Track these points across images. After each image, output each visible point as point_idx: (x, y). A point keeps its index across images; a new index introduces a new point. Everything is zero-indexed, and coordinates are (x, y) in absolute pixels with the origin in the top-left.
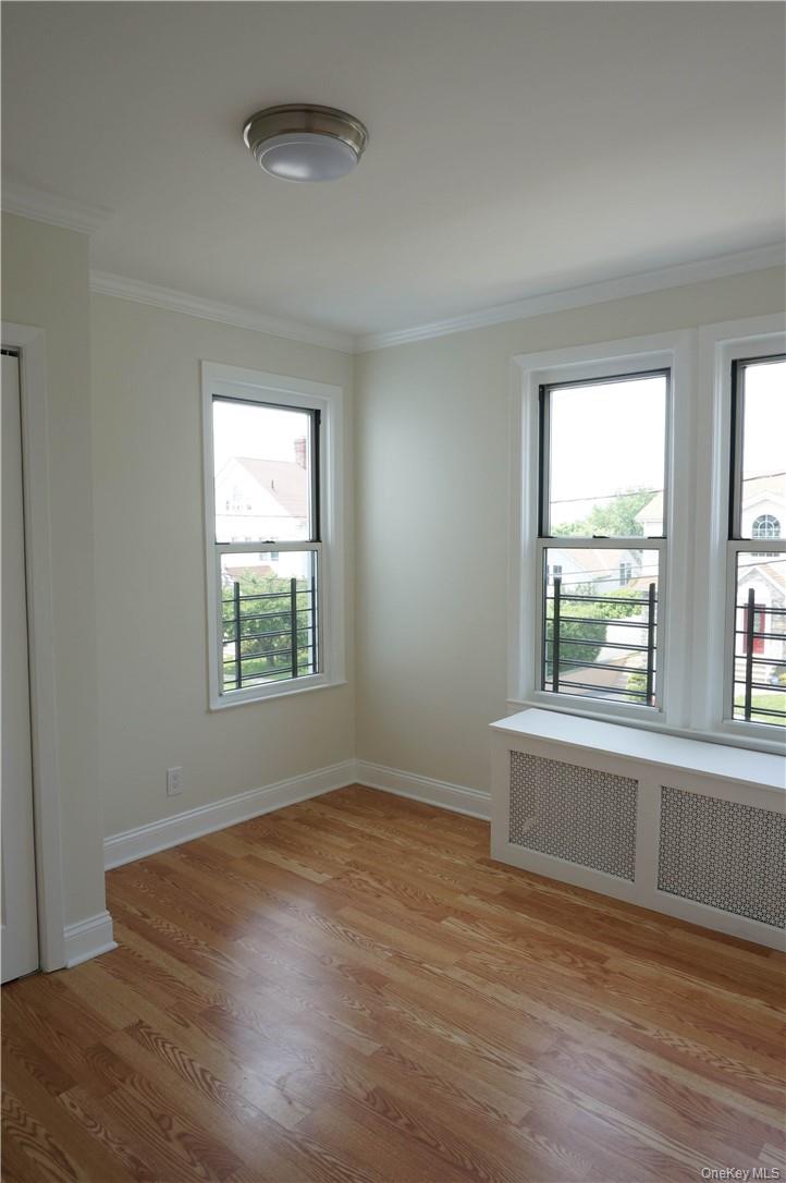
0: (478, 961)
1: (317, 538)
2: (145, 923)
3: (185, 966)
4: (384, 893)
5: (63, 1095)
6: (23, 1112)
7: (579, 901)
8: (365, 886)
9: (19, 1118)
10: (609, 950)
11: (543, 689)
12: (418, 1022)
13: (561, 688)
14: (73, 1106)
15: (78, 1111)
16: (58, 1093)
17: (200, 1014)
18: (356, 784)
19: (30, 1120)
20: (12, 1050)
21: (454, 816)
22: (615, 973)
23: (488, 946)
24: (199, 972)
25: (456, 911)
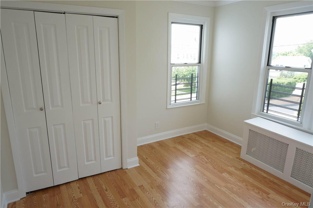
0: (231, 187)
1: (200, 62)
2: (147, 160)
3: (154, 173)
4: (208, 162)
5: (123, 199)
6: (115, 201)
7: (265, 175)
8: (203, 160)
9: (114, 202)
10: (271, 191)
11: (263, 111)
12: (211, 200)
13: (269, 112)
14: (125, 202)
15: (126, 203)
16: (122, 198)
17: (156, 186)
18: (206, 130)
19: (116, 203)
20: (114, 186)
21: (232, 144)
22: (271, 198)
23: (234, 183)
24: (158, 176)
25: (227, 171)
